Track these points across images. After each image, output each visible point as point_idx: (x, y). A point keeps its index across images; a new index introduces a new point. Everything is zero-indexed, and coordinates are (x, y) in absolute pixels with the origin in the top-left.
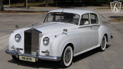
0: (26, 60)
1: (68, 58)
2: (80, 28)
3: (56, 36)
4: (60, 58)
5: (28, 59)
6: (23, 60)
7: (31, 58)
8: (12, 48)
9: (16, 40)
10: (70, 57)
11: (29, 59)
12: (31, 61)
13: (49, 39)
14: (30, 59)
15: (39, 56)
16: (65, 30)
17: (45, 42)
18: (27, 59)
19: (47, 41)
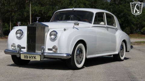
1: (80, 58)
2: (94, 27)
3: (65, 30)
4: (70, 55)
5: (32, 58)
6: (25, 59)
8: (12, 46)
9: (17, 37)
10: (82, 57)
12: (35, 60)
13: (57, 33)
14: (33, 58)
15: (45, 53)
16: (76, 24)
17: (53, 37)
18: (30, 58)
19: (54, 35)
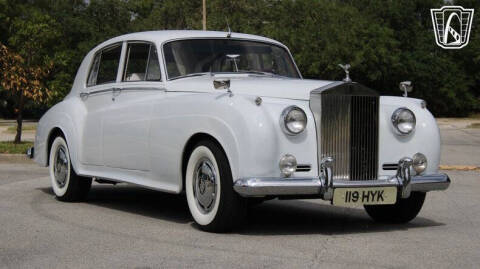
0: (373, 203)
3: (423, 105)
5: (371, 197)
7: (382, 189)
11: (373, 196)
12: (381, 202)
14: (376, 196)
